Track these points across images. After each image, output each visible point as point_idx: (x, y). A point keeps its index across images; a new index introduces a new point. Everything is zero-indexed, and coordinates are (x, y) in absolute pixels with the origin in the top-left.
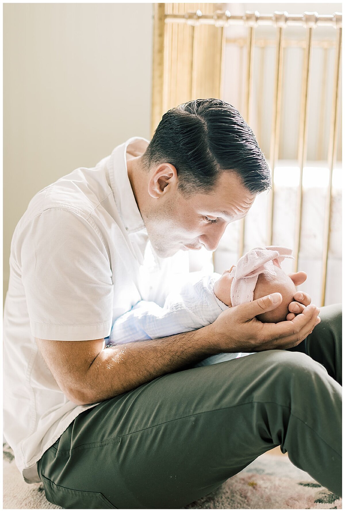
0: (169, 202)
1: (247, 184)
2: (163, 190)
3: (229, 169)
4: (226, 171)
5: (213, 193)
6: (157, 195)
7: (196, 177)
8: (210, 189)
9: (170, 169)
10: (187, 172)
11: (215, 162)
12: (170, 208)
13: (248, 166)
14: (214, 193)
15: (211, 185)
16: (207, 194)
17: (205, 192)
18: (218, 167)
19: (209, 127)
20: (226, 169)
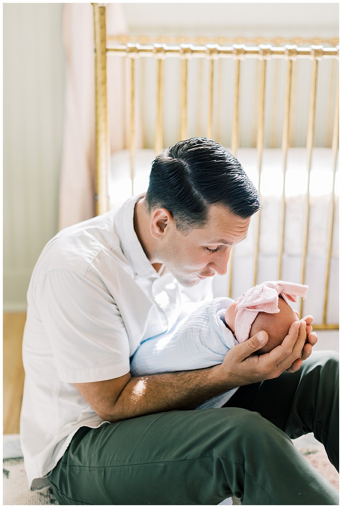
0: (171, 241)
1: (236, 211)
2: (163, 231)
3: (215, 202)
4: (213, 204)
5: (206, 226)
6: (159, 236)
7: (187, 215)
8: (203, 224)
9: (164, 213)
10: (179, 212)
11: (202, 198)
12: (173, 246)
13: (233, 195)
14: (208, 226)
15: (203, 220)
16: (201, 228)
17: (199, 227)
18: (205, 202)
19: (190, 167)
20: (212, 203)
